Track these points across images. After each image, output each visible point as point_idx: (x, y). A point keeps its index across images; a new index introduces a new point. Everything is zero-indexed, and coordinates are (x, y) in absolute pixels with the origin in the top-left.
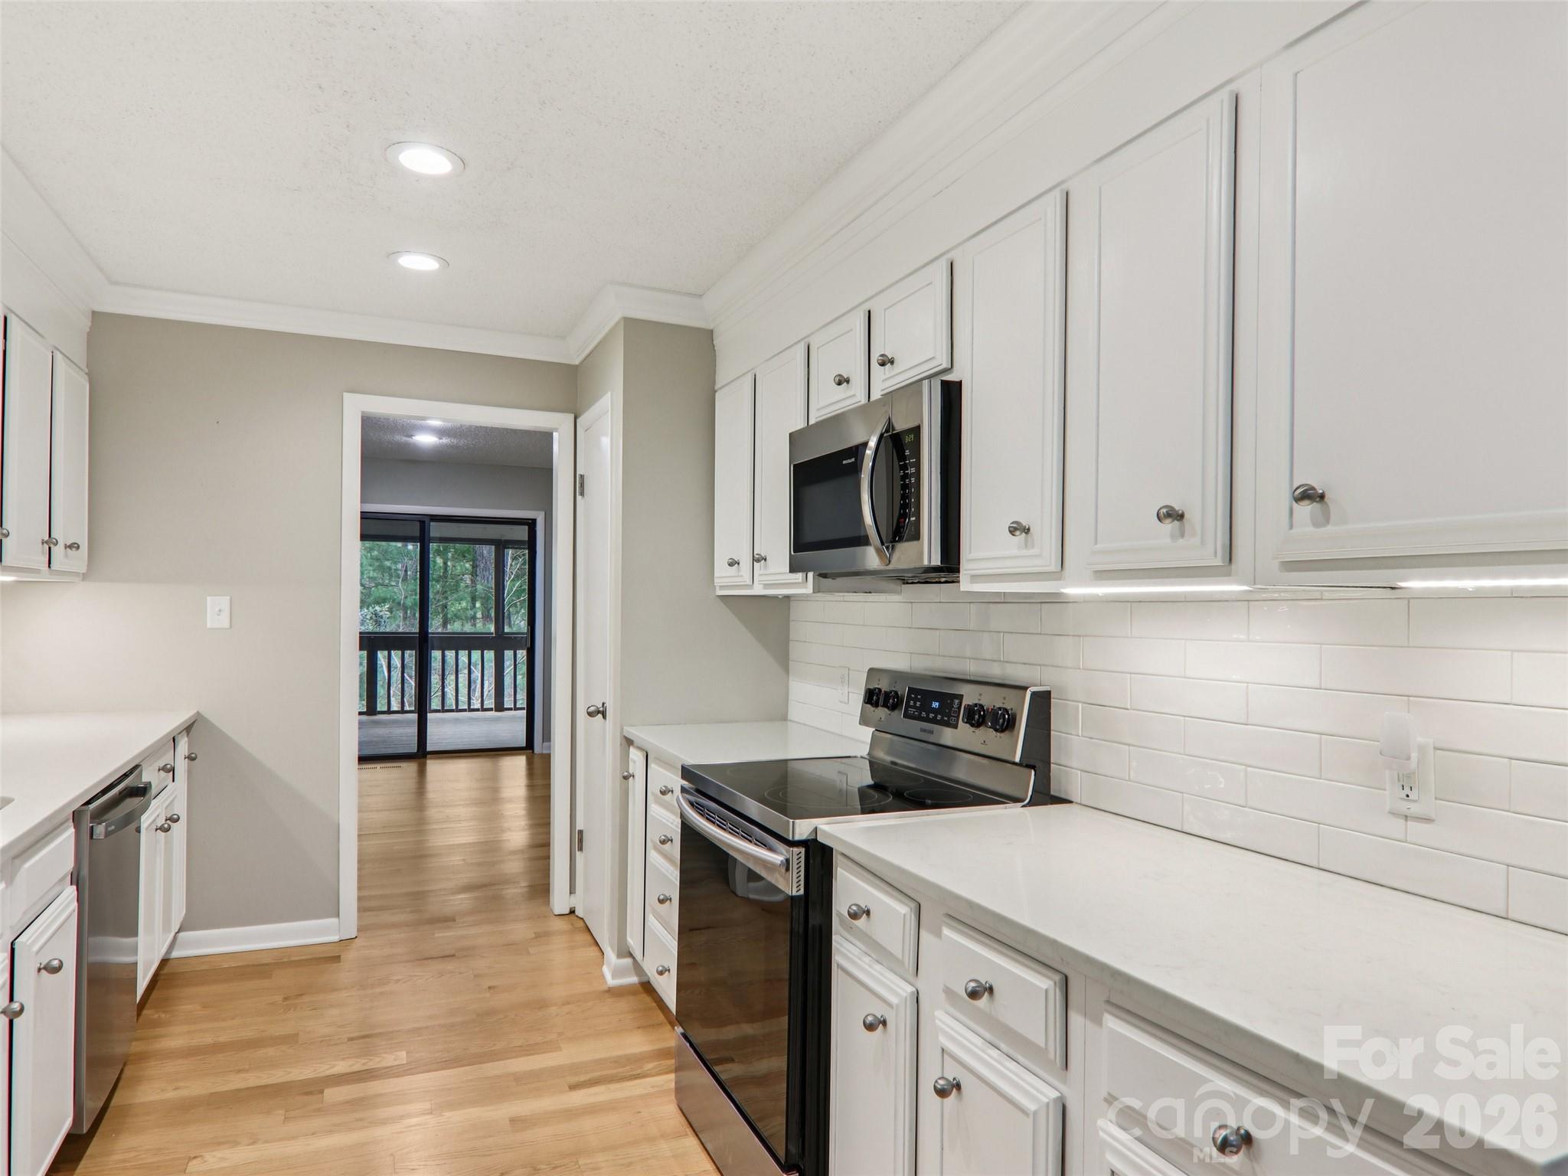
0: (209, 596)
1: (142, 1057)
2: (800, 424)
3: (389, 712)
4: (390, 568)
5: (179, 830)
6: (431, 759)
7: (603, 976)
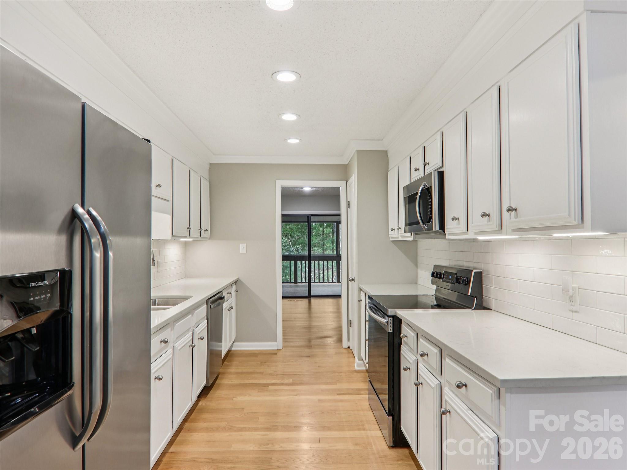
0: (241, 243)
1: (224, 373)
2: (408, 183)
3: (301, 282)
4: (304, 232)
5: (233, 311)
6: (312, 298)
7: (355, 367)
